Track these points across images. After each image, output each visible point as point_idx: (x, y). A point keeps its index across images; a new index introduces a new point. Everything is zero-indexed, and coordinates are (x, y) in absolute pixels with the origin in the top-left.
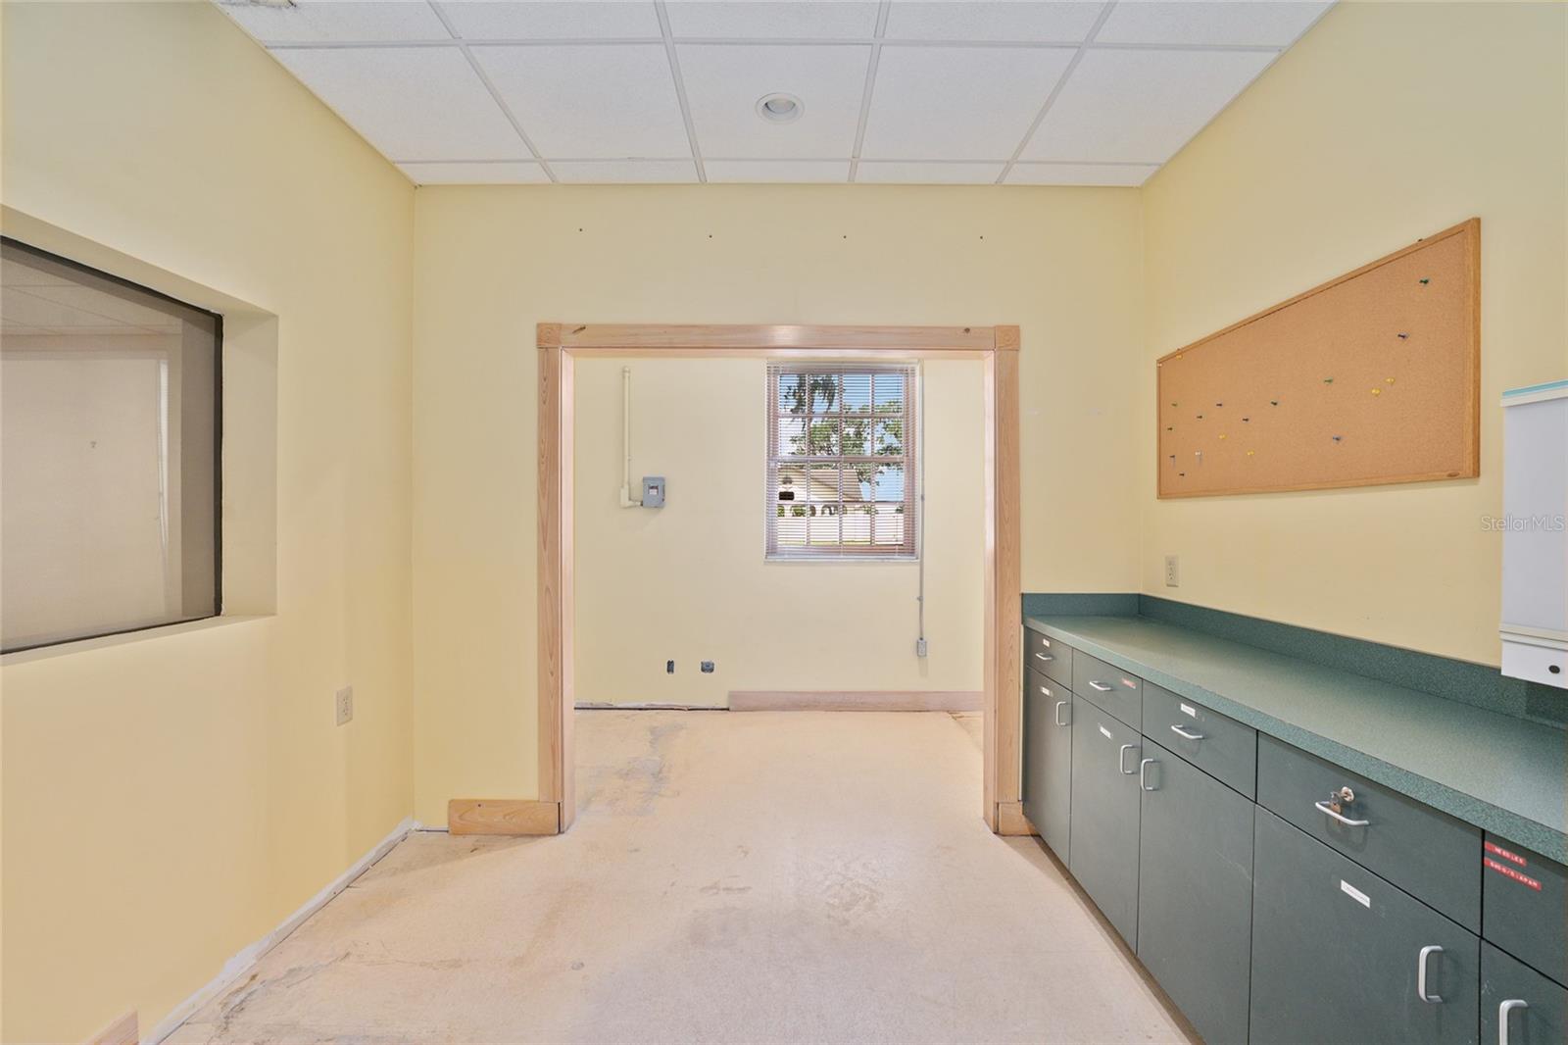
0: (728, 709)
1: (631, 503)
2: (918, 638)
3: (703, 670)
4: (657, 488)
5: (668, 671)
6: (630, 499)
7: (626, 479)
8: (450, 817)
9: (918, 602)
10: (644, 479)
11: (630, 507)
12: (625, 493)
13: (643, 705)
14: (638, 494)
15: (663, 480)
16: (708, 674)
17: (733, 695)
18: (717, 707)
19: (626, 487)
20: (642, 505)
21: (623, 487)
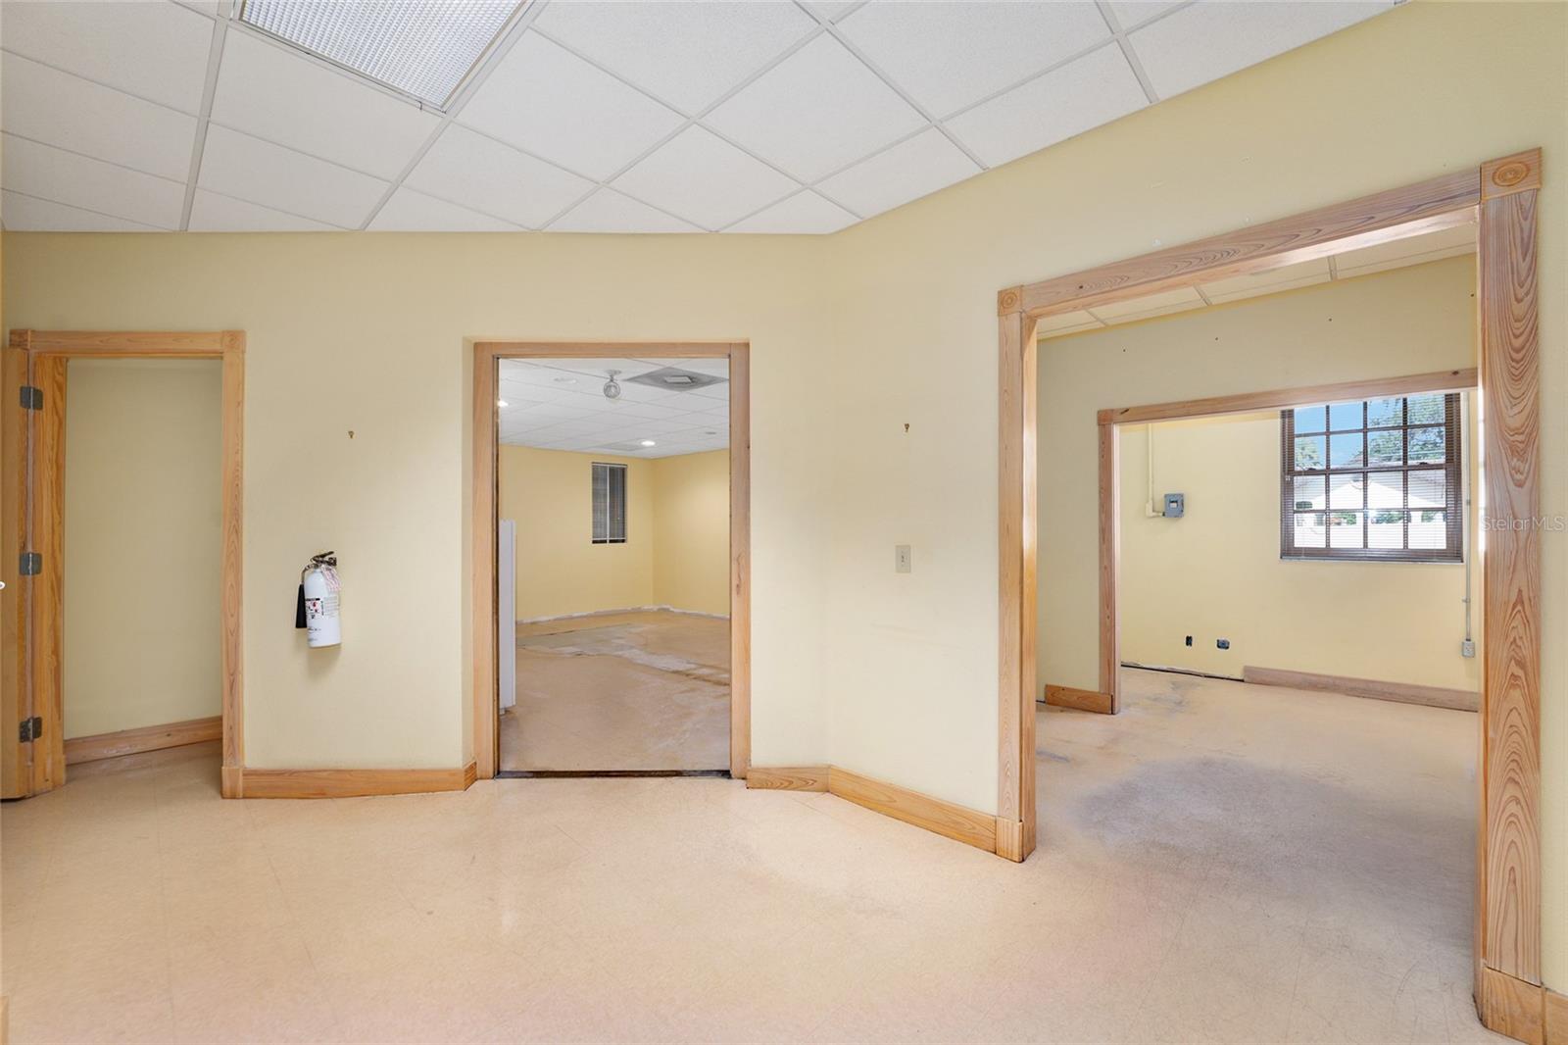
0: (1242, 681)
1: (1154, 514)
2: (1463, 637)
3: (1219, 647)
4: (1176, 502)
5: (1187, 644)
6: (1153, 511)
7: (1150, 496)
8: (1046, 693)
9: (1464, 604)
10: (1166, 496)
11: (1154, 517)
12: (1149, 507)
13: (1165, 668)
14: (1161, 506)
15: (1182, 496)
16: (1224, 650)
17: (1247, 670)
18: (1232, 677)
19: (1151, 501)
20: (1164, 515)
21: (1148, 501)
